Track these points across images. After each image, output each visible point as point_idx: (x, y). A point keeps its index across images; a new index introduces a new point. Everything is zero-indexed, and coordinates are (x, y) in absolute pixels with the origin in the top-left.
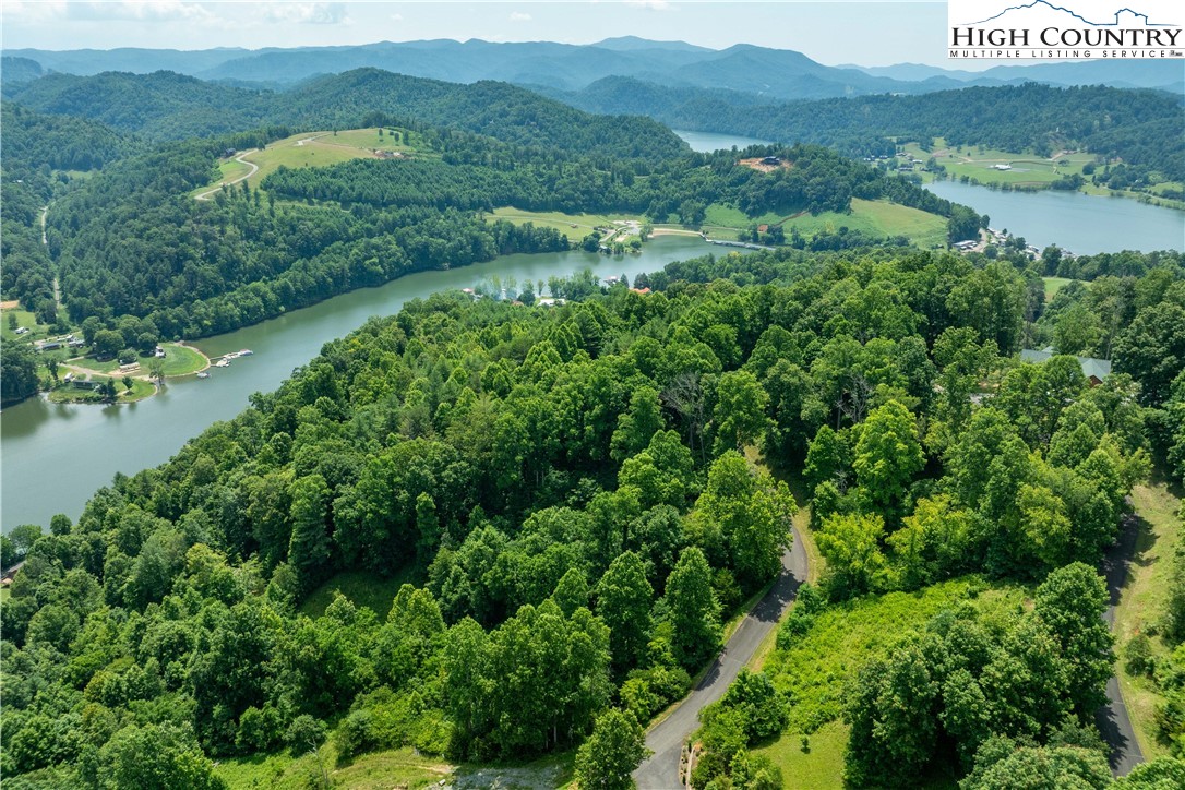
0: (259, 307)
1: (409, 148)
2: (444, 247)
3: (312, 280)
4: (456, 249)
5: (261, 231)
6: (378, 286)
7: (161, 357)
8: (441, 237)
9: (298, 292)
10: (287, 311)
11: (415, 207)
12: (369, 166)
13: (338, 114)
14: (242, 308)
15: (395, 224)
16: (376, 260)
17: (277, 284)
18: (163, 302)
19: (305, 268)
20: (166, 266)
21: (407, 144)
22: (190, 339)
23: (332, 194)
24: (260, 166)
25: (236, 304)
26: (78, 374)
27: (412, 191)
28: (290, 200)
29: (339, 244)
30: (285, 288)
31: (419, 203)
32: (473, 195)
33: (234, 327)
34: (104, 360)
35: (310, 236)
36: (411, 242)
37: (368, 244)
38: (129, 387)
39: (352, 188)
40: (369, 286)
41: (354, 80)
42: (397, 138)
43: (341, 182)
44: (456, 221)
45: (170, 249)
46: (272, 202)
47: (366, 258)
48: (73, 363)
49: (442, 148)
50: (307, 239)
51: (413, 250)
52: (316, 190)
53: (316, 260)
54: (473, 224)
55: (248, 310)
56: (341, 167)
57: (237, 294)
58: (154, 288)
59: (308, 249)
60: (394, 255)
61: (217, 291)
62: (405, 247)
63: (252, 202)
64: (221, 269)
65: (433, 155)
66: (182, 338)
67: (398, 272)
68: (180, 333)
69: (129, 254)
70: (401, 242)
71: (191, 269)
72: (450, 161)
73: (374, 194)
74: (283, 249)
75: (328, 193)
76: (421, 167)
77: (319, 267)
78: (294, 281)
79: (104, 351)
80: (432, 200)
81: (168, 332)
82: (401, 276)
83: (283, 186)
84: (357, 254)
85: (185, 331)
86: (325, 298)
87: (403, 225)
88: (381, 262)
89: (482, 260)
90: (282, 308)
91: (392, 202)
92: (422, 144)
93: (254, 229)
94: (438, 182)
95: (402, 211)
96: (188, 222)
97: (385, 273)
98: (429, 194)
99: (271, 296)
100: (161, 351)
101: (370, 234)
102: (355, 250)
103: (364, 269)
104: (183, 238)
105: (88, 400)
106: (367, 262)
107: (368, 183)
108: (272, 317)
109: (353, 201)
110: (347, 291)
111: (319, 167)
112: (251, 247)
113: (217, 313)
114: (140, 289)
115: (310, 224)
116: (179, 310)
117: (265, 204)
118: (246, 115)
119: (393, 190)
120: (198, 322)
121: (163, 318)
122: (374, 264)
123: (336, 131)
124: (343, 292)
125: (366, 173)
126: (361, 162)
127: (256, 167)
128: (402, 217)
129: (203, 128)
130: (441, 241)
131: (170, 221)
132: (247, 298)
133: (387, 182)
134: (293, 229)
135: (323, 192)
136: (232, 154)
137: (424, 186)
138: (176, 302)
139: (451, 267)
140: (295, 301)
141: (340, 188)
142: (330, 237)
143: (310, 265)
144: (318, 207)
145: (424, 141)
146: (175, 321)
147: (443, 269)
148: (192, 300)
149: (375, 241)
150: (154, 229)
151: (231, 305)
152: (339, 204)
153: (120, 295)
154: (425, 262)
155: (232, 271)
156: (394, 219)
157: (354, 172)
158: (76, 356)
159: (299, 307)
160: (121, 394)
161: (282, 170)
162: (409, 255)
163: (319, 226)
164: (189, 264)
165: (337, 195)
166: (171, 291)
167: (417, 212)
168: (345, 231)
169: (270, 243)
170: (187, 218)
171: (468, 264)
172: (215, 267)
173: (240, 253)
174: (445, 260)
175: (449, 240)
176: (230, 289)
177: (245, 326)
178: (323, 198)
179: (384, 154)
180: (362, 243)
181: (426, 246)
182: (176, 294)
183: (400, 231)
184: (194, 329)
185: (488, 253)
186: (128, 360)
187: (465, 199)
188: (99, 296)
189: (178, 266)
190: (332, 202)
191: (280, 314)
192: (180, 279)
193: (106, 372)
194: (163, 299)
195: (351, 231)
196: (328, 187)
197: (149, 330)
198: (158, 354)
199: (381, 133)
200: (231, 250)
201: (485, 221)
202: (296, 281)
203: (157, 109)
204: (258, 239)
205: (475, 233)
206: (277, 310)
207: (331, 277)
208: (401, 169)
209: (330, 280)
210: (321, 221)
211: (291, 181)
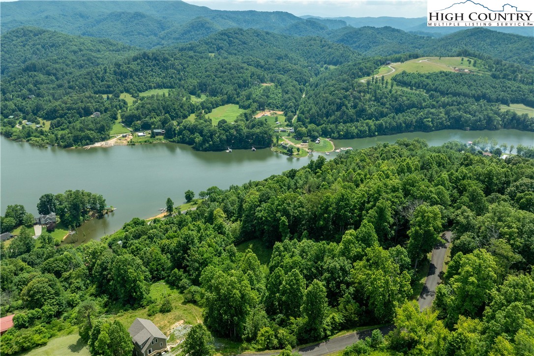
0: (366, 131)
1: (474, 68)
2: (470, 119)
3: (395, 124)
4: (476, 121)
5: (381, 98)
6: (428, 132)
7: (317, 143)
8: (470, 114)
9: (386, 127)
10: (378, 135)
11: (462, 97)
12: (446, 75)
13: (454, 49)
14: (359, 130)
15: (448, 104)
16: (430, 120)
17: (377, 122)
18: (329, 122)
19: (394, 118)
20: (334, 107)
21: (474, 65)
22: (333, 138)
23: (423, 86)
24: (396, 70)
25: (356, 127)
26: (286, 142)
27: (465, 89)
28: (402, 86)
29: (414, 109)
30: (381, 125)
31: (465, 95)
32: (499, 95)
33: (353, 137)
34: (298, 140)
35: (403, 104)
36: (452, 114)
37: (429, 111)
38: (298, 152)
39: (434, 85)
40: (423, 131)
41: (469, 33)
42: (470, 62)
43: (429, 81)
44: (481, 107)
45: (338, 101)
46: (392, 86)
47: (425, 118)
48: (287, 138)
49: (494, 70)
50: (400, 105)
51: (453, 118)
52: (416, 83)
53: (400, 115)
54: (492, 110)
55: (361, 131)
56: (432, 74)
57: (359, 124)
58: (328, 115)
59: (399, 110)
60: (441, 119)
61: (352, 121)
62: (449, 116)
63: (384, 85)
64: (356, 112)
65: (486, 73)
66: (330, 138)
67: (441, 127)
68: (330, 136)
69: (323, 101)
70: (447, 113)
71: (343, 110)
72: (494, 76)
73: (443, 88)
74: (387, 108)
75: (421, 85)
76: (475, 78)
77: (401, 118)
78: (386, 122)
79: (299, 136)
80: (474, 95)
81: (325, 134)
82: (442, 129)
83: (401, 80)
84: (421, 115)
85: (332, 135)
86: (399, 133)
87: (452, 105)
88: (432, 121)
89: (490, 129)
90: (376, 133)
91: (451, 93)
92: (483, 67)
93: (378, 97)
94: (481, 86)
95: (454, 98)
96: (350, 90)
97: (433, 127)
98: (474, 92)
99: (373, 127)
100: (319, 141)
101: (433, 107)
102: (422, 113)
103: (423, 123)
104: (345, 97)
105: (284, 153)
106: (425, 120)
107: (443, 83)
108: (371, 136)
109: (432, 90)
110: (411, 131)
111: (422, 73)
112: (374, 105)
113: (347, 130)
114: (322, 115)
115: (404, 98)
116: (333, 126)
117: (389, 87)
118: (413, 47)
119: (455, 88)
120: (338, 132)
121: (326, 128)
122: (428, 121)
123: (440, 57)
124: (409, 132)
125: (443, 78)
126: (444, 72)
127: (394, 70)
128: (453, 101)
129: (391, 52)
130: (468, 116)
131: (344, 89)
132: (362, 126)
133: (453, 83)
134: (396, 99)
135: (419, 85)
136: (389, 64)
137: (472, 88)
138: (333, 122)
139: (470, 130)
140: (384, 131)
141: (428, 84)
142: (413, 105)
143: (397, 117)
144: (414, 91)
145: (484, 65)
146: (330, 130)
147: (465, 130)
148: (339, 123)
149: (433, 110)
150: (337, 92)
151: (354, 128)
152: (425, 91)
153: (314, 116)
154: (457, 125)
155: (361, 113)
156: (448, 101)
157: (438, 77)
158: (289, 136)
159: (385, 135)
160: (295, 154)
161: (404, 73)
162: (449, 120)
163: (409, 100)
164: (344, 108)
165: (425, 87)
166: (333, 117)
167: (461, 99)
168: (421, 104)
169: (383, 104)
170: (350, 89)
171: (481, 130)
172: (354, 111)
173: (367, 106)
174: (468, 126)
175: (474, 116)
176: (357, 121)
177: (358, 138)
178: (418, 87)
179: (459, 70)
180: (426, 111)
181: (460, 117)
182: (334, 119)
183: (448, 108)
184: (336, 135)
185: (495, 126)
186: (305, 142)
187: (494, 97)
188: (307, 115)
189: (339, 108)
190: (422, 90)
191: (375, 136)
192: (338, 114)
193: (296, 144)
194: (329, 120)
195: (424, 104)
196: (422, 83)
197: (318, 132)
198: (317, 142)
199: (462, 60)
200: (363, 105)
201: (500, 109)
202: (387, 123)
203: (377, 43)
204: (379, 102)
205: (491, 115)
206: (374, 134)
207: (405, 124)
208: (463, 78)
209: (404, 125)
210: (410, 97)
211: (405, 78)
